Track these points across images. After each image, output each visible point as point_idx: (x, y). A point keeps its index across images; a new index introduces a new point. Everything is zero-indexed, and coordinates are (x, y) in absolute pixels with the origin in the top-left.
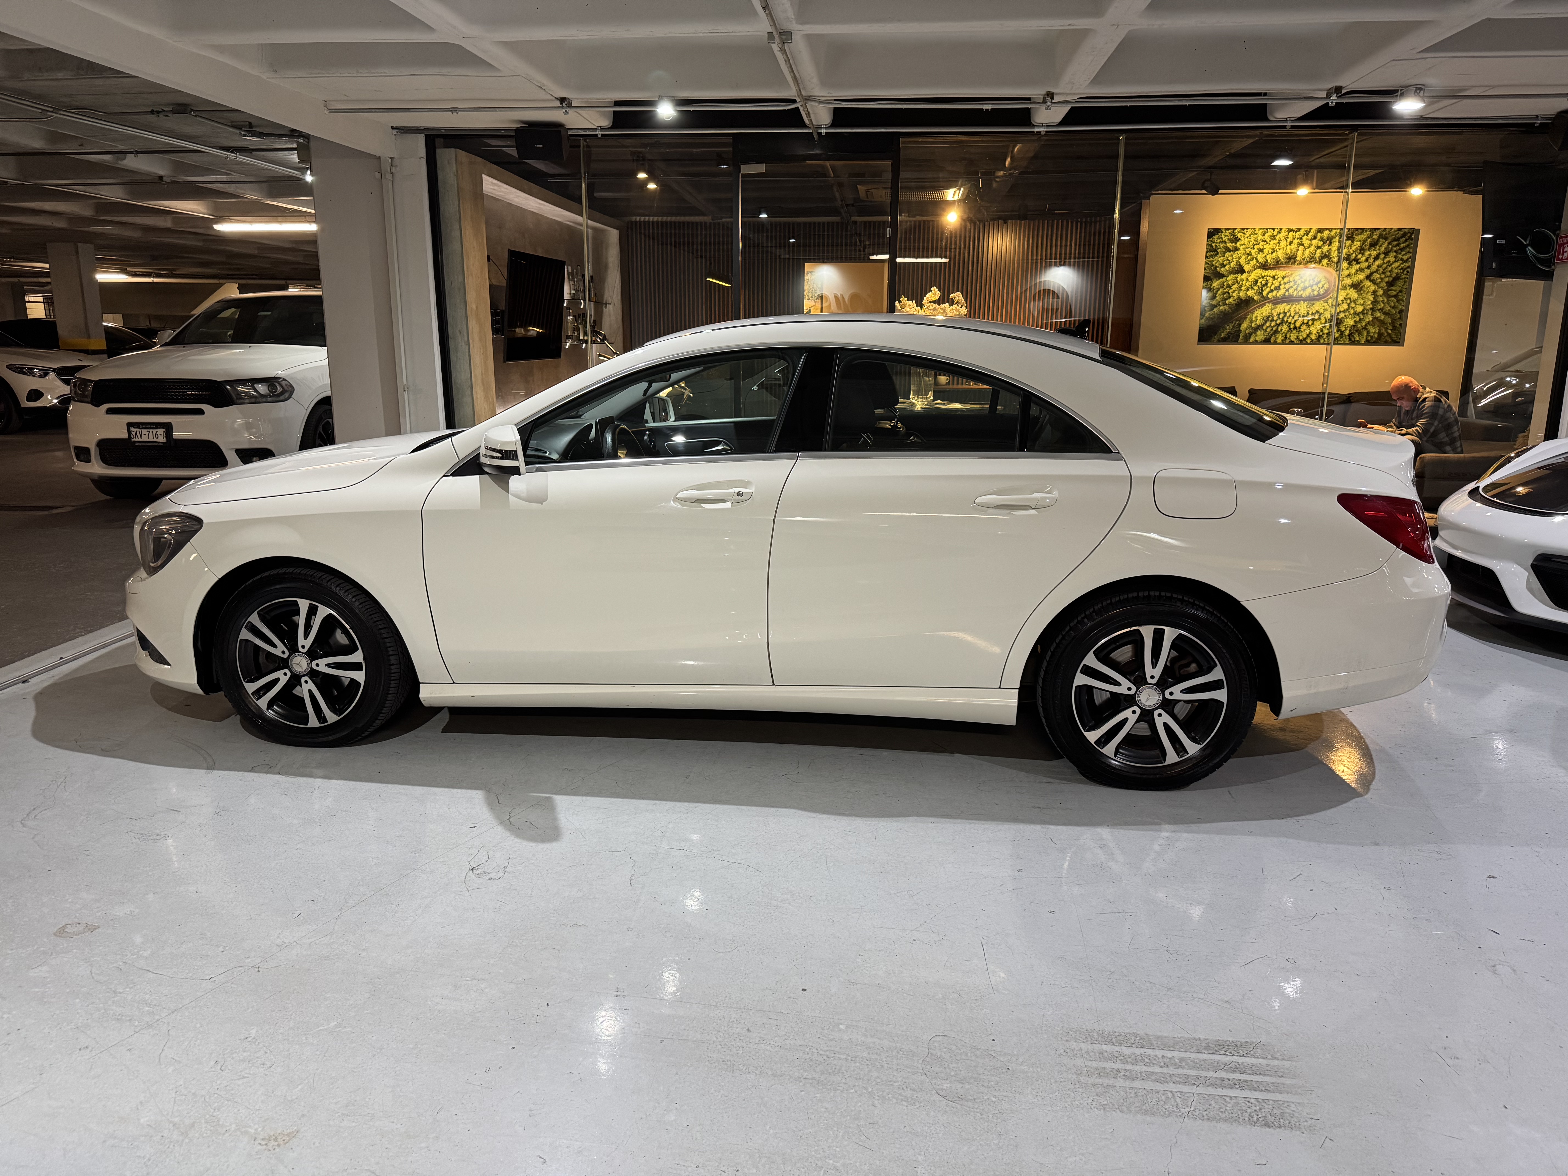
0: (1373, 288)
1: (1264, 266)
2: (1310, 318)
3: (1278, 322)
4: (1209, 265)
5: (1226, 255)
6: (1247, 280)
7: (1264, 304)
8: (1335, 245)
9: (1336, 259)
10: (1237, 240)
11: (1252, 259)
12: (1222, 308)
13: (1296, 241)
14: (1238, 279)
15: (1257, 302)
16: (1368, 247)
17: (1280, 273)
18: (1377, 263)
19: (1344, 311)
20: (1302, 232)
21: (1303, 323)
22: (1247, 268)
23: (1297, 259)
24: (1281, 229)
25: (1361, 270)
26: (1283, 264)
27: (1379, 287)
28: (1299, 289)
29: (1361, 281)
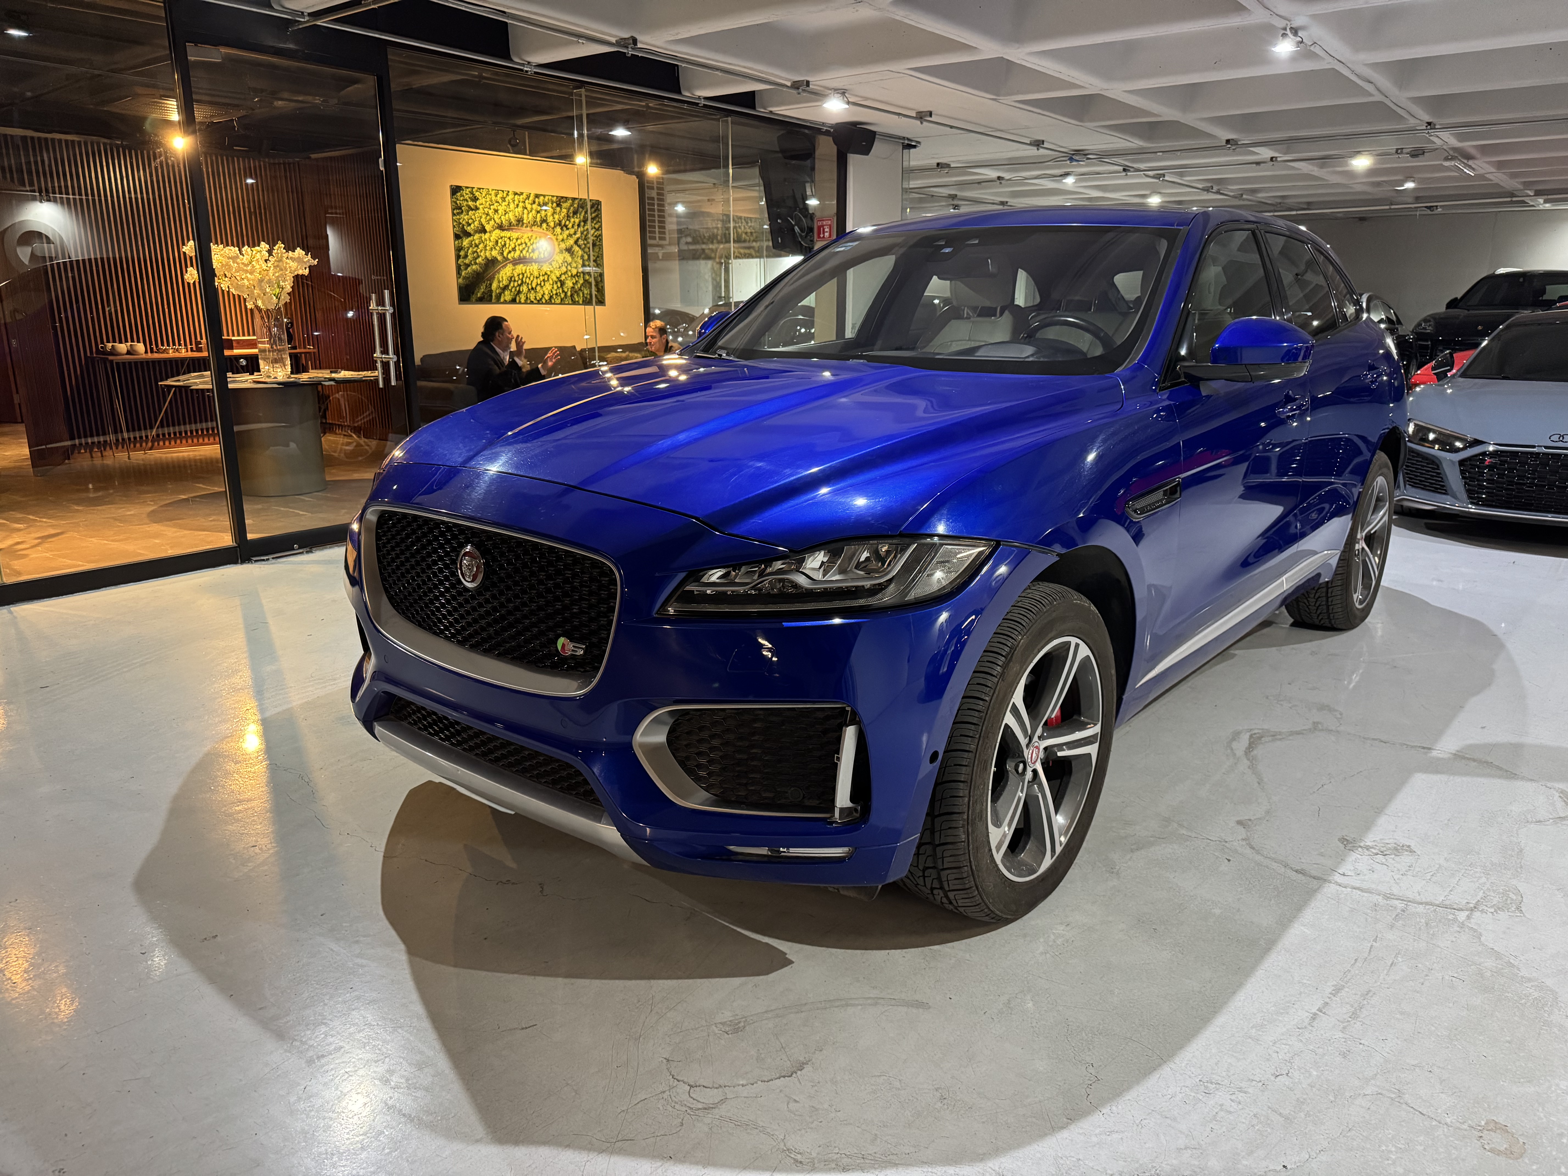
0: (580, 252)
1: (501, 227)
2: (542, 278)
3: (520, 282)
4: (457, 224)
5: (471, 213)
6: (490, 240)
7: (506, 264)
8: (550, 210)
9: (552, 224)
10: (475, 199)
11: (490, 220)
12: (474, 267)
13: (521, 204)
14: (483, 239)
15: (499, 262)
16: (571, 215)
17: (514, 235)
18: (580, 229)
19: (564, 274)
20: (524, 196)
21: (537, 284)
22: (488, 228)
23: (525, 221)
24: (508, 192)
25: (570, 235)
26: (514, 225)
27: (584, 252)
28: (530, 251)
29: (572, 246)
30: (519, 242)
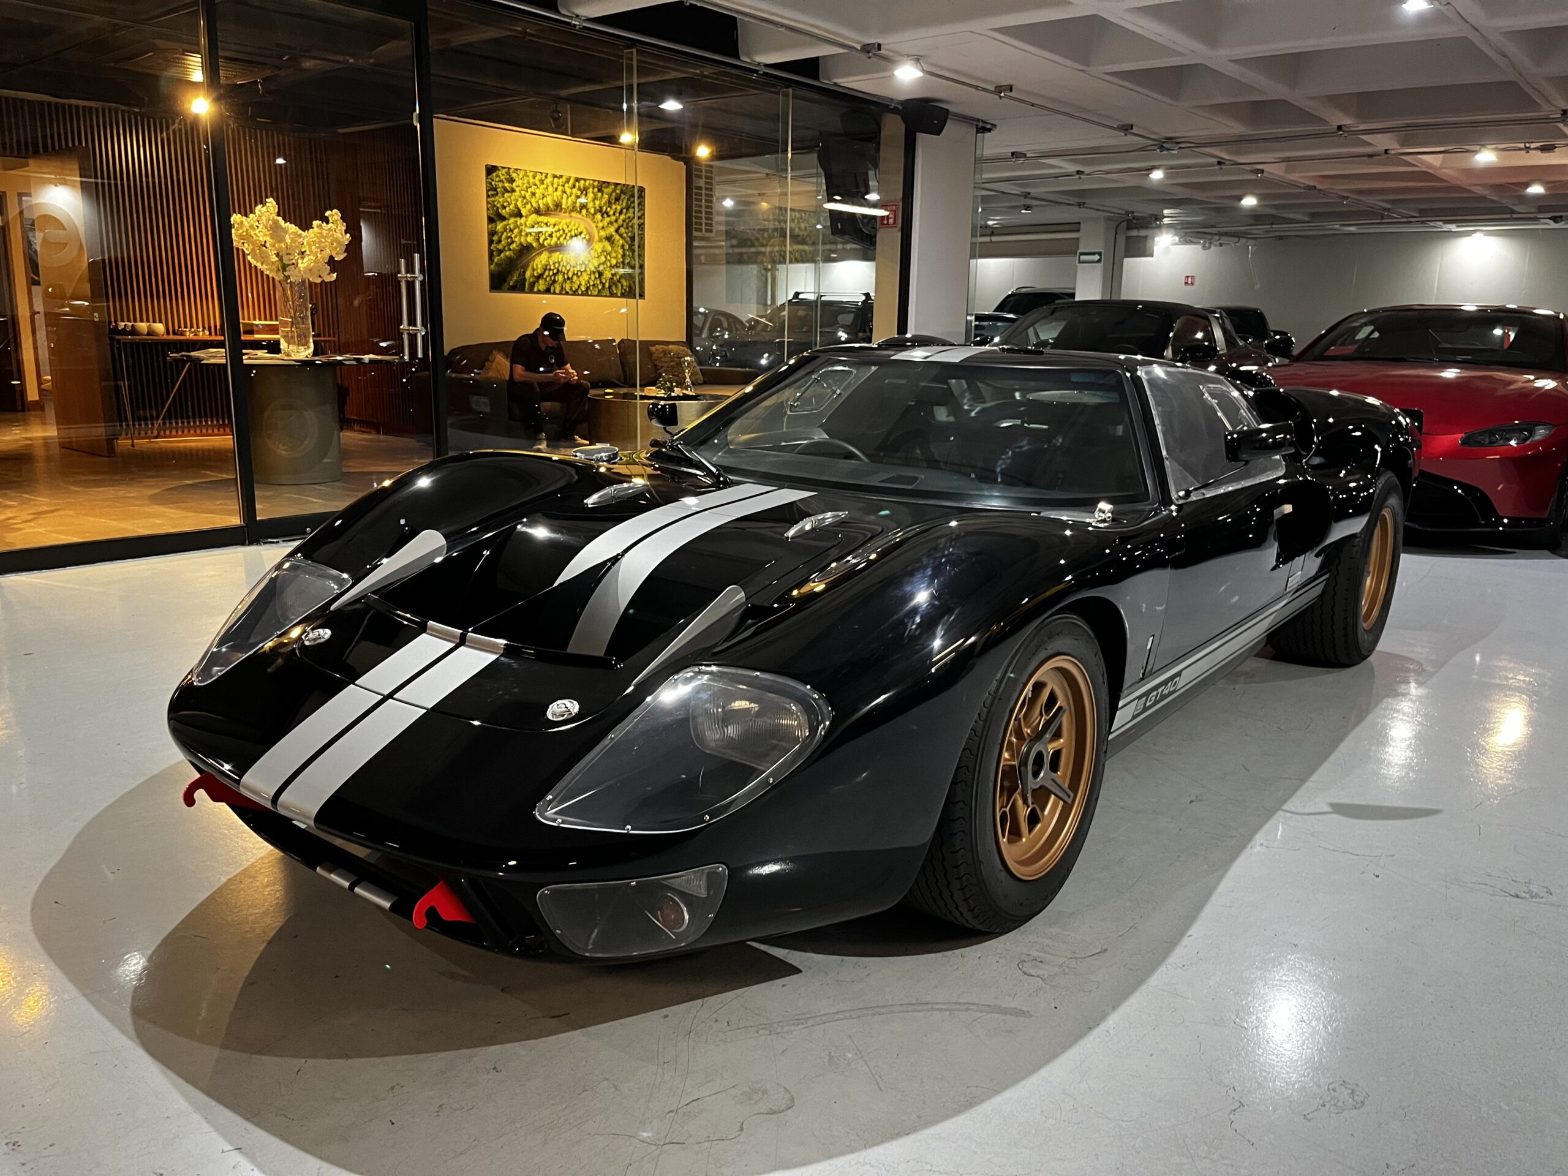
0: (621, 242)
1: (538, 212)
2: (578, 268)
3: (555, 271)
4: (491, 206)
5: (506, 195)
6: (526, 225)
7: (542, 252)
8: (591, 196)
9: (592, 211)
10: (511, 180)
11: (527, 203)
12: (508, 253)
13: (560, 188)
14: (518, 223)
15: (535, 248)
16: (613, 201)
17: (552, 220)
18: (622, 217)
19: (604, 263)
20: (564, 179)
21: (574, 274)
22: (524, 212)
23: (563, 206)
24: (547, 174)
25: (611, 223)
26: (551, 210)
27: (625, 242)
29: (612, 235)
30: (557, 228)
